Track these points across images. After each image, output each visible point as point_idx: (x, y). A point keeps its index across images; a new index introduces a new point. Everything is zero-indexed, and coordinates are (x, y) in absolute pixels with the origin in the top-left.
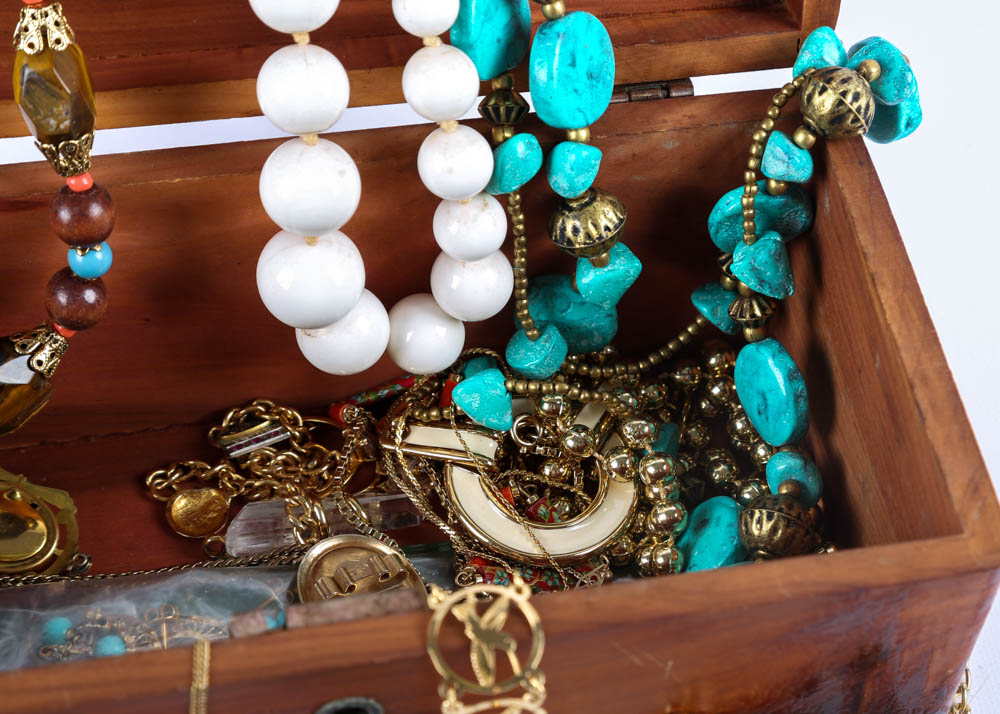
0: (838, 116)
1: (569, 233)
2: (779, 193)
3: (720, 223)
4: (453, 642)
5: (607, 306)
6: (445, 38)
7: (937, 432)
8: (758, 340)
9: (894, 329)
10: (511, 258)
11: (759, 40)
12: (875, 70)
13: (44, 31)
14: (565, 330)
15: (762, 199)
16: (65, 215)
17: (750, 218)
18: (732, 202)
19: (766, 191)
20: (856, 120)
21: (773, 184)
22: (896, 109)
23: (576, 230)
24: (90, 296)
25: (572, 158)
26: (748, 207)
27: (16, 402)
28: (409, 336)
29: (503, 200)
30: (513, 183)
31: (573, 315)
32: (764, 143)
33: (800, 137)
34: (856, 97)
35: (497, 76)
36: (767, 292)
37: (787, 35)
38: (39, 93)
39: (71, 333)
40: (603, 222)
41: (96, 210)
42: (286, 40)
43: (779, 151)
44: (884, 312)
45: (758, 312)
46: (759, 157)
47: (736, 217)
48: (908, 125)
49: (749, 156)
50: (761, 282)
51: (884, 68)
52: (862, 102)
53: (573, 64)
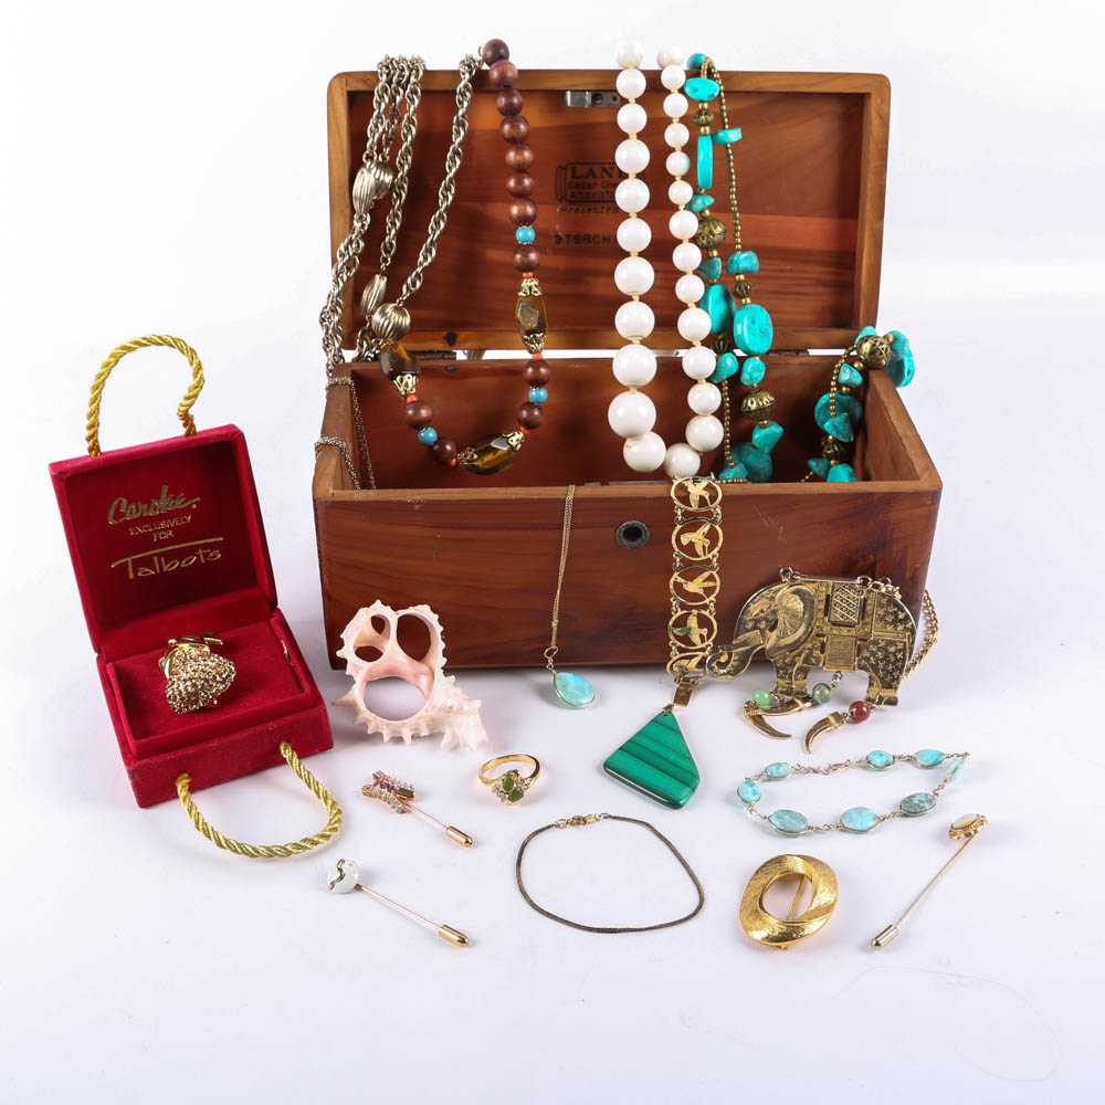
0: (872, 352)
1: (749, 404)
2: (847, 394)
3: (820, 410)
4: (682, 494)
5: (767, 450)
6: (698, 304)
7: (911, 452)
8: (835, 464)
9: (895, 422)
10: (722, 422)
11: (840, 334)
12: (891, 339)
13: (530, 288)
14: (748, 467)
15: (839, 396)
16: (530, 370)
17: (833, 404)
18: (825, 399)
19: (842, 394)
20: (881, 354)
21: (844, 389)
22: (903, 360)
23: (752, 403)
24: (537, 413)
25: (751, 366)
26: (832, 398)
27: (500, 457)
28: (674, 460)
29: (719, 386)
30: (724, 375)
31: (751, 459)
32: (839, 368)
33: (856, 365)
34: (881, 344)
35: (719, 333)
36: (840, 438)
37: (852, 332)
38: (526, 311)
39: (527, 432)
40: (765, 399)
41: (543, 370)
42: (629, 299)
43: (848, 371)
44: (890, 418)
45: (836, 448)
46: (838, 374)
47: (827, 405)
48: (909, 373)
49: (833, 374)
50: (838, 432)
51: (895, 339)
52: (884, 346)
53: (753, 322)
